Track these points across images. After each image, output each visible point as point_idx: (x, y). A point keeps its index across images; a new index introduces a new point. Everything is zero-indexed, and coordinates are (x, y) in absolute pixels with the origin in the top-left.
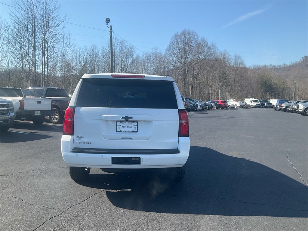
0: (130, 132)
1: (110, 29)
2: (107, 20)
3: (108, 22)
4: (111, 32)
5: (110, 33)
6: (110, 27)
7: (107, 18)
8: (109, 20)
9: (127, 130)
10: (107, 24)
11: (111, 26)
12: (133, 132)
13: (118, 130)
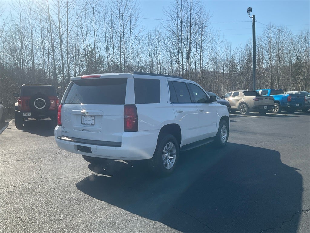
0: (89, 125)
1: (253, 18)
2: (249, 9)
3: (250, 11)
4: (254, 22)
5: (252, 23)
6: (252, 17)
7: (248, 8)
8: (251, 9)
9: (87, 123)
10: (249, 14)
11: (254, 16)
12: (92, 125)
13: (83, 123)
